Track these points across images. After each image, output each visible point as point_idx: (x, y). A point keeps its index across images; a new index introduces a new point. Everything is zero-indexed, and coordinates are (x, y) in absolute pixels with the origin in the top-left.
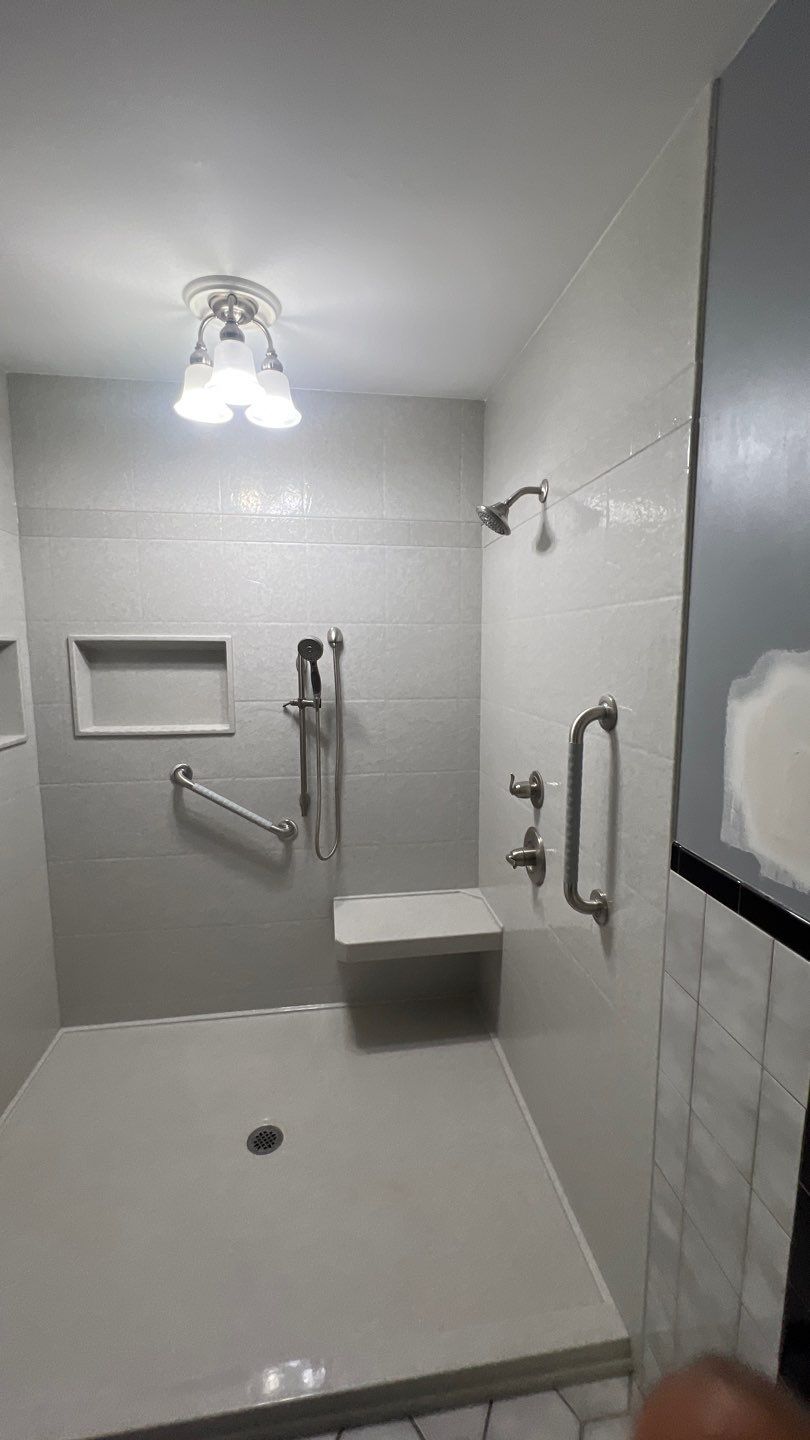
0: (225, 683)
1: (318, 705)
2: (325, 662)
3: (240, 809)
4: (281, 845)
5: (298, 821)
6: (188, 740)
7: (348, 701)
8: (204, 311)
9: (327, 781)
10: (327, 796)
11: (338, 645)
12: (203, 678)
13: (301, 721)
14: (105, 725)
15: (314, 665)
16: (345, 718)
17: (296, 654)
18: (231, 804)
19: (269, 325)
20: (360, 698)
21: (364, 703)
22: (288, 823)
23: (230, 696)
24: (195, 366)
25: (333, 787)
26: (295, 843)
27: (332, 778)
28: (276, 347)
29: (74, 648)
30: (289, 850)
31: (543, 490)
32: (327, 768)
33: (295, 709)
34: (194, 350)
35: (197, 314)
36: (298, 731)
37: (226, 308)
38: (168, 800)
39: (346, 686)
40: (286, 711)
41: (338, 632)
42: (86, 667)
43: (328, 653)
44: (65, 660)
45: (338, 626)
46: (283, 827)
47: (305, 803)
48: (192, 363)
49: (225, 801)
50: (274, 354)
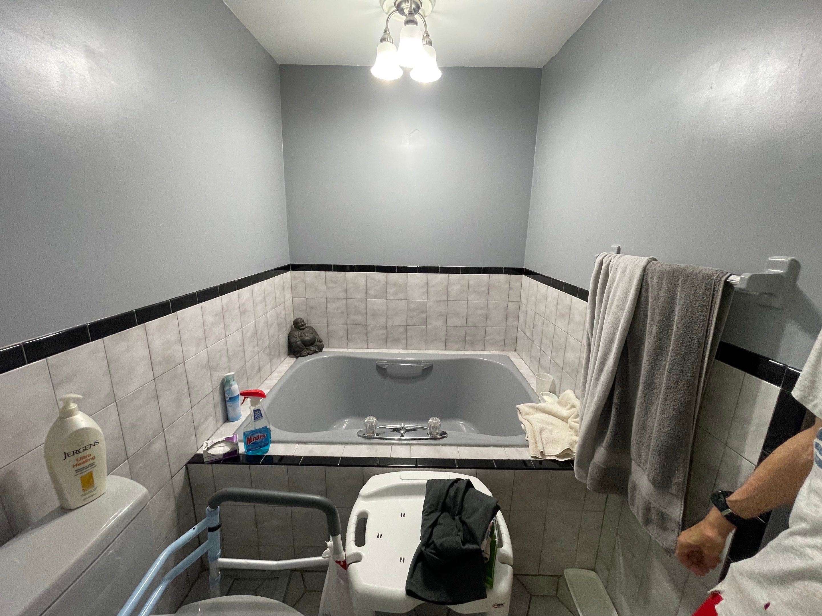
19: (426, 17)
24: (384, 43)
28: (428, 30)
34: (383, 34)
35: (386, 11)
48: (381, 42)
50: (428, 35)
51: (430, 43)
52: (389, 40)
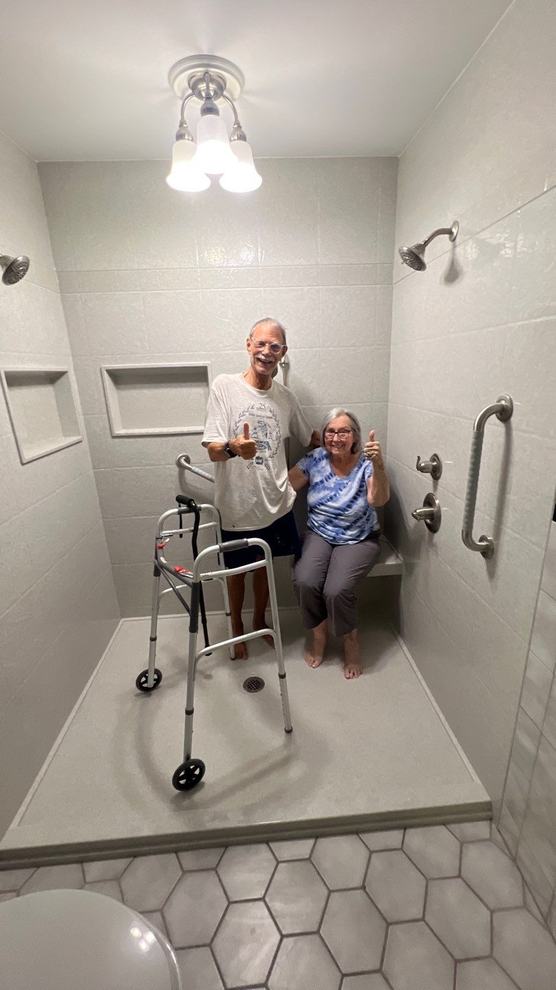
6: (186, 437)
8: (184, 91)
11: (286, 366)
14: (131, 428)
19: (234, 100)
24: (181, 141)
28: (240, 119)
29: (106, 376)
31: (454, 230)
34: (179, 128)
35: (179, 94)
37: (202, 86)
38: (175, 478)
42: (114, 388)
44: (100, 383)
48: (177, 140)
50: (239, 127)
51: (243, 137)
52: (186, 137)
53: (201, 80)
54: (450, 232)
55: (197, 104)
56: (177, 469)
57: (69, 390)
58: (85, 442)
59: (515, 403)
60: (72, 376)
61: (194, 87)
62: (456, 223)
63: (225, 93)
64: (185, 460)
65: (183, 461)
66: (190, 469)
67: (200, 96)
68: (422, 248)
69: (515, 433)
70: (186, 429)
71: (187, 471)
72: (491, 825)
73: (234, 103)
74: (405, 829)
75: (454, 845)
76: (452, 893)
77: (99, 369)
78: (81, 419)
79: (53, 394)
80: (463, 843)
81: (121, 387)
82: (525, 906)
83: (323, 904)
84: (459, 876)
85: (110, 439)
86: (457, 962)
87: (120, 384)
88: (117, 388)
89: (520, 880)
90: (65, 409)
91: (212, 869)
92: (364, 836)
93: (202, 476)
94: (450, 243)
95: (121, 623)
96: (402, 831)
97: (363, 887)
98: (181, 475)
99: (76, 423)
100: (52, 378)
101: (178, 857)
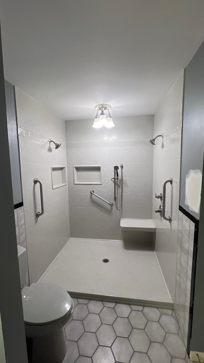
0: (100, 174)
1: (118, 179)
2: (119, 171)
3: (103, 199)
4: (110, 207)
5: (114, 202)
6: (93, 185)
7: (124, 178)
9: (120, 194)
10: (119, 198)
11: (122, 167)
12: (96, 173)
13: (115, 182)
14: (79, 182)
15: (117, 171)
16: (123, 182)
17: (114, 169)
18: (101, 198)
20: (127, 178)
21: (127, 179)
22: (112, 202)
23: (101, 177)
24: (96, 119)
25: (121, 195)
26: (113, 206)
27: (121, 194)
29: (74, 168)
30: (112, 208)
32: (120, 192)
33: (113, 180)
34: (96, 116)
35: (97, 110)
36: (114, 183)
37: (101, 109)
38: (90, 196)
39: (124, 175)
40: (112, 180)
41: (122, 164)
43: (120, 168)
44: (73, 170)
45: (122, 163)
46: (111, 203)
47: (115, 198)
48: (96, 118)
49: (100, 197)
50: (110, 115)
51: (111, 117)
53: (101, 108)
54: (161, 136)
55: (100, 111)
56: (90, 194)
57: (65, 172)
58: (67, 185)
59: (173, 180)
60: (66, 168)
61: (100, 109)
62: (163, 134)
63: (107, 109)
64: (93, 192)
65: (92, 192)
66: (94, 194)
67: (101, 110)
68: (154, 140)
69: (173, 187)
70: (94, 183)
71: (93, 195)
72: (173, 312)
73: (109, 110)
74: (144, 307)
75: (159, 314)
76: (155, 326)
77: (73, 167)
78: (67, 179)
79: (61, 172)
80: (162, 314)
81: (78, 171)
82: (178, 334)
83: (115, 319)
84: (158, 322)
85: (73, 185)
86: (151, 342)
87: (78, 170)
88: (77, 172)
89: (178, 328)
90: (63, 176)
91: (86, 304)
92: (131, 306)
93: (97, 196)
94: (162, 138)
95: (70, 239)
96: (143, 307)
97: (128, 318)
98: (91, 196)
99: (66, 180)
100: (62, 169)
101: (77, 300)
